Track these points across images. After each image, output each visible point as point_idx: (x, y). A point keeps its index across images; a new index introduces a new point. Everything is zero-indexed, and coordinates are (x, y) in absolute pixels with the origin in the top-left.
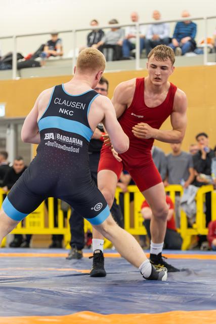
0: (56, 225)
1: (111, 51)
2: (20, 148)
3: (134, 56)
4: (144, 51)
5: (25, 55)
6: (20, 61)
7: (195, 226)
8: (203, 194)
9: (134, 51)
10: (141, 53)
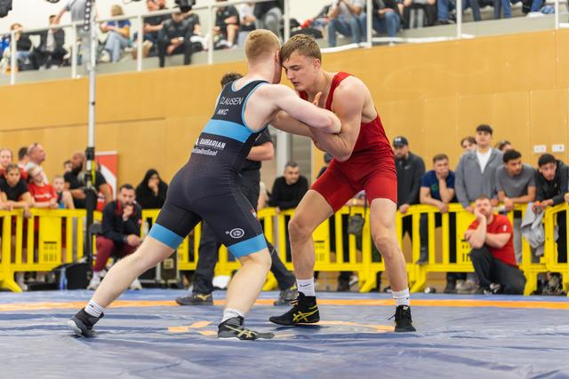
0: (346, 259)
1: (421, 12)
2: (296, 149)
3: (455, 19)
4: (469, 10)
5: (302, 21)
6: (295, 29)
7: (542, 260)
8: (554, 214)
9: (454, 11)
10: (463, 14)
